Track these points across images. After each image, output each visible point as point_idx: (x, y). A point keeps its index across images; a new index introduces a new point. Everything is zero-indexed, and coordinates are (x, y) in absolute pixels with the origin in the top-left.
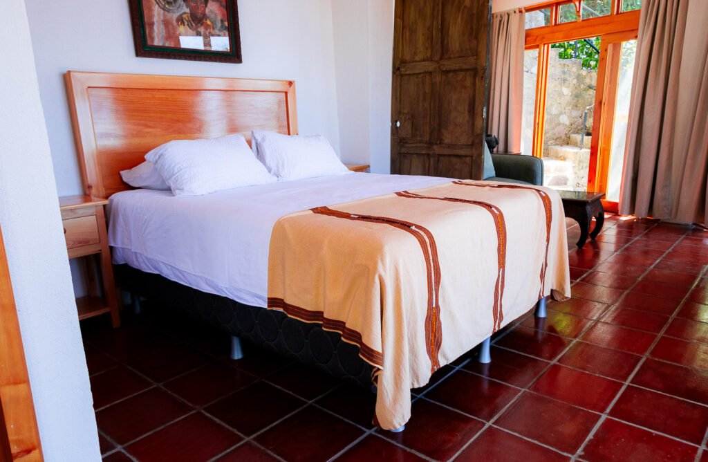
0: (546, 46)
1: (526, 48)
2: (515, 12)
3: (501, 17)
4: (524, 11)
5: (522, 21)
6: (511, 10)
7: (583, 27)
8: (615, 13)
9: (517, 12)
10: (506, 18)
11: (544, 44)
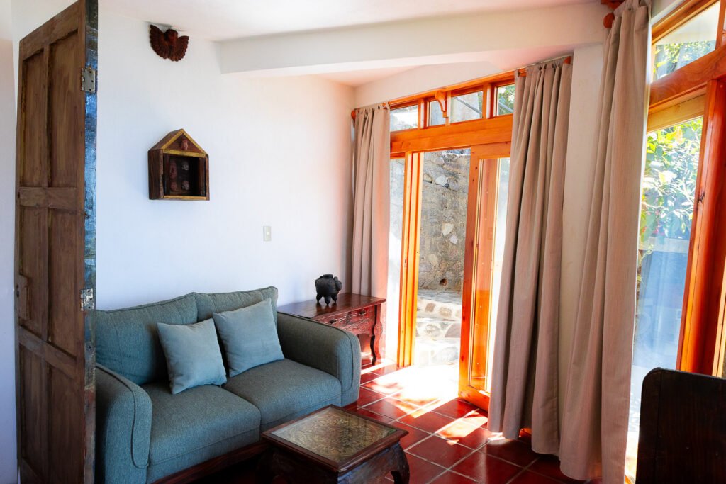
0: (416, 155)
1: (393, 156)
2: (379, 108)
3: (366, 113)
4: (388, 108)
5: (386, 120)
6: (375, 105)
7: (451, 133)
8: (488, 115)
9: (381, 108)
10: (370, 114)
11: (413, 153)
